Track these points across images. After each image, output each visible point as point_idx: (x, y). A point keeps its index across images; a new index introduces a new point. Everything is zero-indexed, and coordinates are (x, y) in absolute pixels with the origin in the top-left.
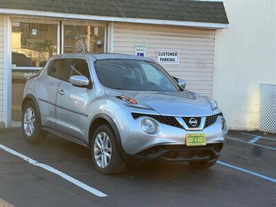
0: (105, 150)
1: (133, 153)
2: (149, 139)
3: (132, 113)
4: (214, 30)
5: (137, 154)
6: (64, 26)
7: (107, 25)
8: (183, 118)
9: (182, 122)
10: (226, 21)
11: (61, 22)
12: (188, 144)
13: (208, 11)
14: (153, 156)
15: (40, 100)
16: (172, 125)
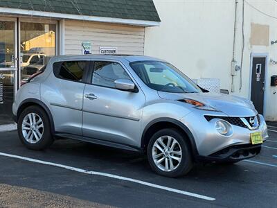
0: (171, 154)
1: (206, 155)
2: (224, 140)
3: (205, 116)
4: (144, 27)
5: (211, 155)
6: (21, 23)
7: (59, 22)
8: (245, 118)
9: (246, 122)
10: (158, 20)
11: (18, 18)
12: (253, 143)
13: (143, 9)
14: (224, 156)
15: (52, 104)
16: (239, 125)
